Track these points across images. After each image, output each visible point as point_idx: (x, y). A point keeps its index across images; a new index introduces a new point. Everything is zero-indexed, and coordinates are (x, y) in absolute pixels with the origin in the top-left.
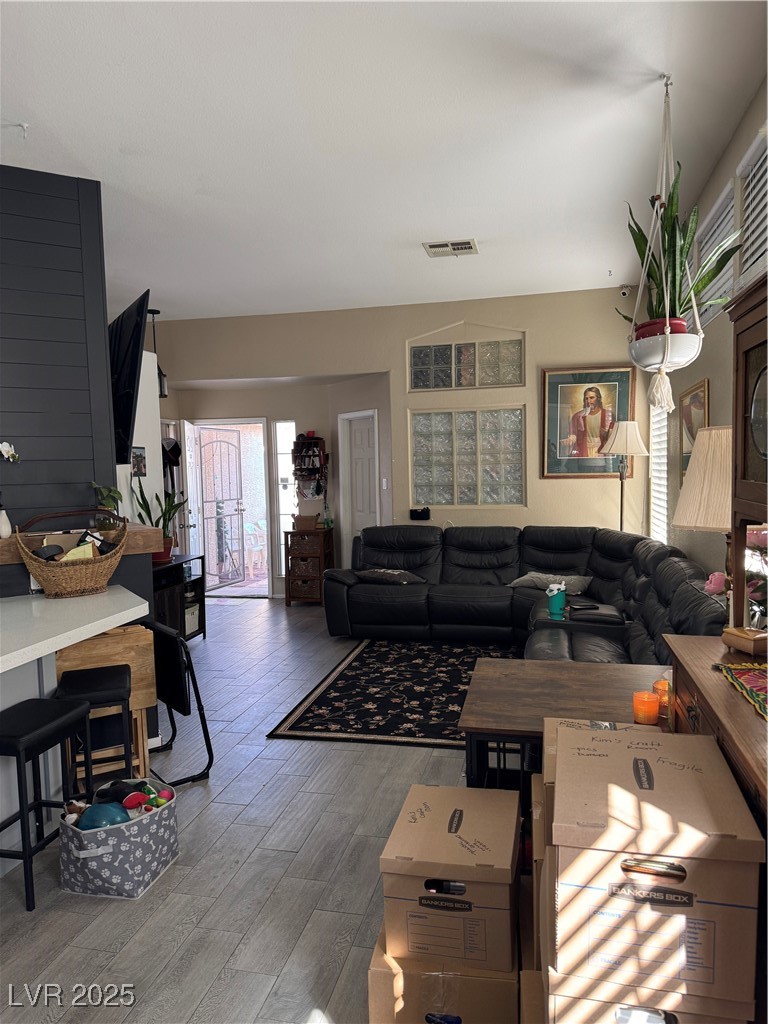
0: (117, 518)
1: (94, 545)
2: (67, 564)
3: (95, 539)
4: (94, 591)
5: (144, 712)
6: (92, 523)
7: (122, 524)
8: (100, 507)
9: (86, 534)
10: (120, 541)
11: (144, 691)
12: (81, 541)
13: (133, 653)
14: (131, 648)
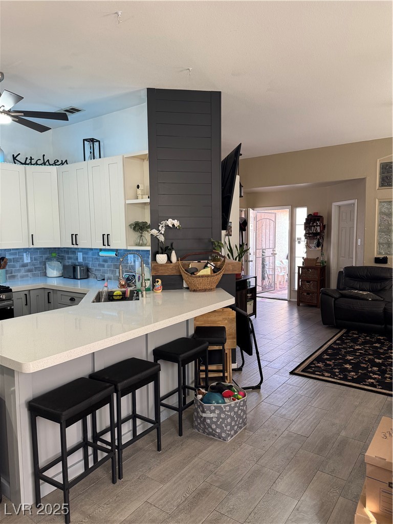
0: (221, 256)
1: (211, 268)
2: (199, 277)
3: (211, 266)
4: (210, 290)
5: (230, 351)
6: (210, 258)
7: (223, 259)
8: (214, 251)
9: (208, 263)
10: (222, 267)
11: (231, 340)
12: (206, 266)
13: (226, 321)
14: (225, 319)
